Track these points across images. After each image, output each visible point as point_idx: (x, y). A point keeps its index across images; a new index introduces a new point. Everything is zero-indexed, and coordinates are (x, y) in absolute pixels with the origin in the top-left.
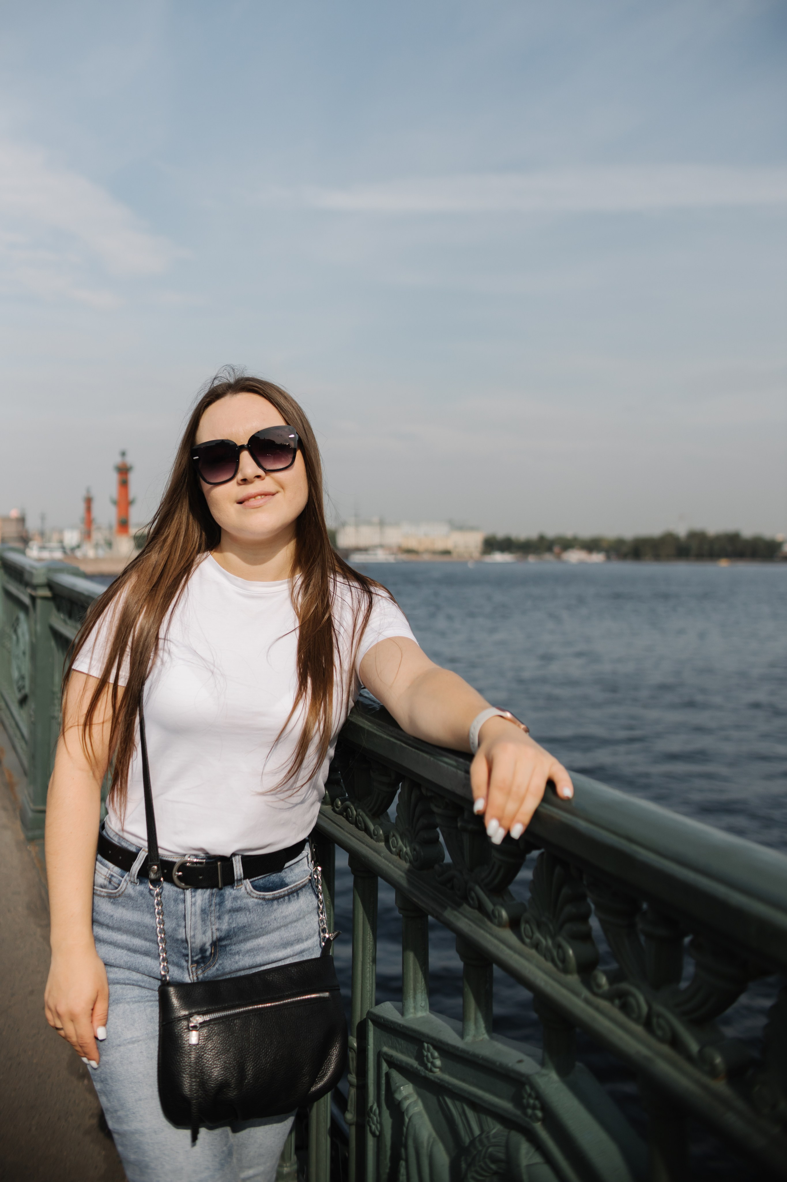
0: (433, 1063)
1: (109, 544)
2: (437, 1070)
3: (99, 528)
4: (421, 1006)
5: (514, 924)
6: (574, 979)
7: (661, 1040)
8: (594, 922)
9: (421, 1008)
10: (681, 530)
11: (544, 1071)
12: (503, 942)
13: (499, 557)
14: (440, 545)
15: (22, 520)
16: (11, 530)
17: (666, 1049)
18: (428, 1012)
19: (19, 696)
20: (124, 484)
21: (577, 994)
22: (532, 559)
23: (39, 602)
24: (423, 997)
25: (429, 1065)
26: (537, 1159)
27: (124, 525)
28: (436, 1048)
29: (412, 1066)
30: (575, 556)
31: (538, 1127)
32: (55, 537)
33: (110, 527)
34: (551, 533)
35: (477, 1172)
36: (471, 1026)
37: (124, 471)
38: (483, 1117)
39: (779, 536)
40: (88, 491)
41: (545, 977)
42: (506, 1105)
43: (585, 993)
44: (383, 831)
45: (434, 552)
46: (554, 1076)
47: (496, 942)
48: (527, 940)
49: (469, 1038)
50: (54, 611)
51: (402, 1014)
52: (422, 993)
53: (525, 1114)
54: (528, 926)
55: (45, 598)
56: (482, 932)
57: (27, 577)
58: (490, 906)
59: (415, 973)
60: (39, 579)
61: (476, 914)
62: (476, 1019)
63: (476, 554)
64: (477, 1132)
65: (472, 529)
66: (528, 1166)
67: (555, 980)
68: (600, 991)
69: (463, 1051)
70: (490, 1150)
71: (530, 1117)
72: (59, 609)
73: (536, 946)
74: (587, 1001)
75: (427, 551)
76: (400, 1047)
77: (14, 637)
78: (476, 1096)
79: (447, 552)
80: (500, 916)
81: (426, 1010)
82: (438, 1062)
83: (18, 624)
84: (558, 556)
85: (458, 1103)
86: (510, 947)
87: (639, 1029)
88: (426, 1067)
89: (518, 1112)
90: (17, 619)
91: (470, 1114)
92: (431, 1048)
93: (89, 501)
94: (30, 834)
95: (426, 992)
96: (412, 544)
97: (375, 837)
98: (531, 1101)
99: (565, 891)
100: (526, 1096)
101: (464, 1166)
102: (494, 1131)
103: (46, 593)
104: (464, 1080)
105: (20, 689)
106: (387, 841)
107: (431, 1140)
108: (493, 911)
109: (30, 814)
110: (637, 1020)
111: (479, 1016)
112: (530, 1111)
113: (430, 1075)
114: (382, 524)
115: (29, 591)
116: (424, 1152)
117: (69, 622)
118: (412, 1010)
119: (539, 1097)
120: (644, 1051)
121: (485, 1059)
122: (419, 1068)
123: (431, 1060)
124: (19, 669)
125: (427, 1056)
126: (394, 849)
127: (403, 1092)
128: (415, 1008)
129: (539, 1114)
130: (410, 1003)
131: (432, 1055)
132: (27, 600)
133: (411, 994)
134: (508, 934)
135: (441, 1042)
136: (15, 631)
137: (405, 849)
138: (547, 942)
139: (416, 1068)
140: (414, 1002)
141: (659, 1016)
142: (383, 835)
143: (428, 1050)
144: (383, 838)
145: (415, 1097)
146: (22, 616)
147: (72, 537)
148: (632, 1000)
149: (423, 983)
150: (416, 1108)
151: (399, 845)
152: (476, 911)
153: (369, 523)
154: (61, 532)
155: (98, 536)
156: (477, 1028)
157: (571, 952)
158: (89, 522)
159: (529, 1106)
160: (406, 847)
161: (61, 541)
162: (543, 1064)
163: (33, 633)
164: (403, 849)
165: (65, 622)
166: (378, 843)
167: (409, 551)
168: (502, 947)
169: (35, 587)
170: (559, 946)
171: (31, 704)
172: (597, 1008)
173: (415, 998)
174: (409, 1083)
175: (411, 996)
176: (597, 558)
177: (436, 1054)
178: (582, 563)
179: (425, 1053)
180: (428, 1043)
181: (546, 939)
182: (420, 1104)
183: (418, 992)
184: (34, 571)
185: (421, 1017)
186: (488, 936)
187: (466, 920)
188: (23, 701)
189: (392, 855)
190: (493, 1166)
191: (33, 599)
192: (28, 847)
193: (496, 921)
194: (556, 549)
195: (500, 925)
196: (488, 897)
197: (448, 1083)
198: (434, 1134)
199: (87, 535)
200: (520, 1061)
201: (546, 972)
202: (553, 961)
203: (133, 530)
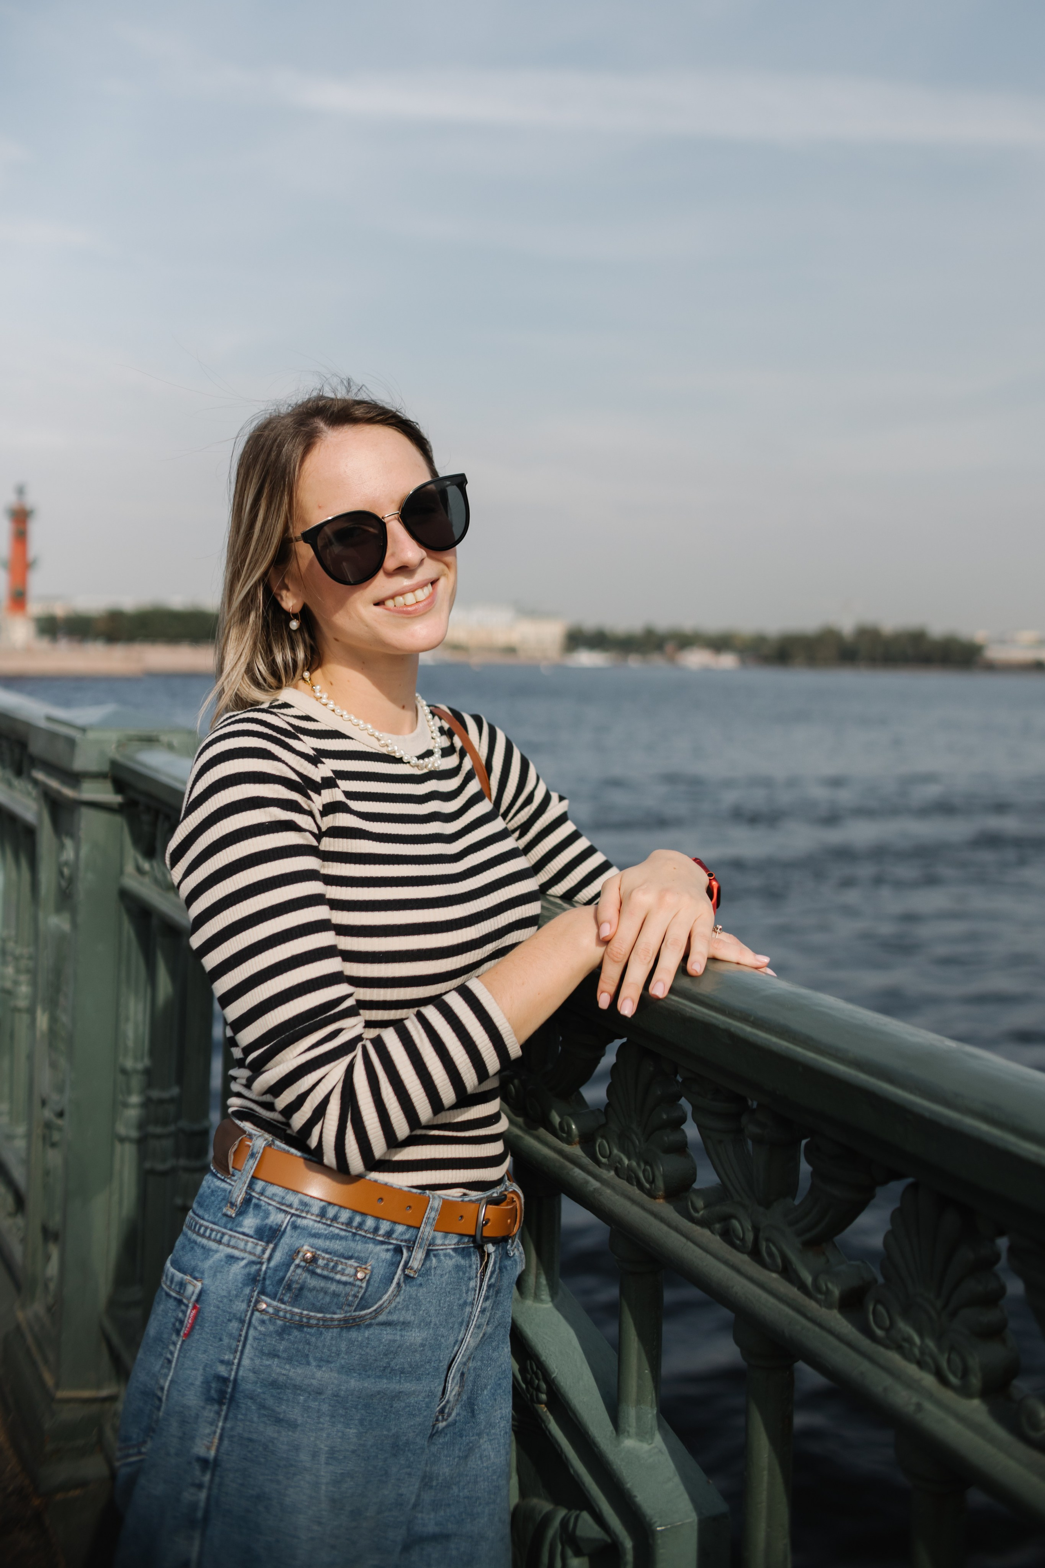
5: (587, 1140)
8: (691, 1131)
10: (844, 624)
13: (587, 659)
14: (501, 639)
20: (21, 536)
22: (634, 662)
27: (19, 599)
30: (696, 659)
37: (20, 517)
39: (980, 637)
45: (492, 649)
63: (554, 652)
65: (550, 615)
75: (482, 648)
79: (511, 650)
84: (672, 660)
176: (728, 661)
178: (705, 668)
193: (562, 1136)
194: (669, 647)
203: (35, 608)
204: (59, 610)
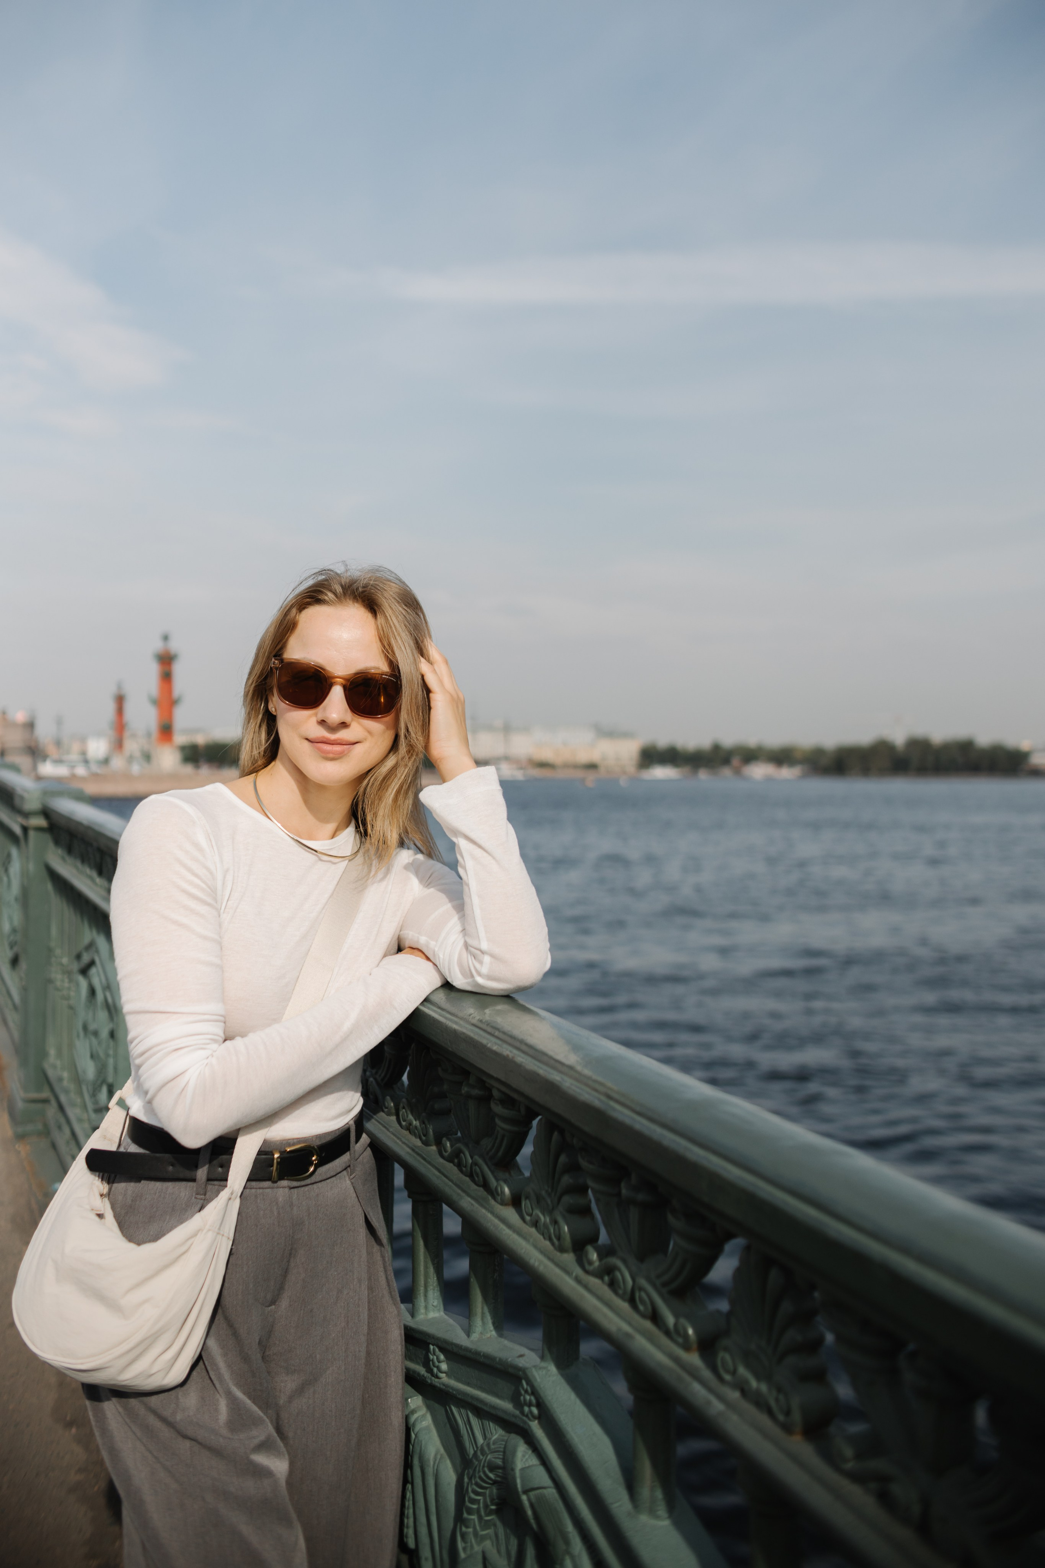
0: (438, 1368)
1: (147, 757)
2: (443, 1375)
3: (134, 736)
4: (433, 1306)
5: (516, 1202)
6: (569, 1258)
7: (644, 1316)
9: (433, 1307)
10: (899, 737)
11: (543, 1364)
12: (503, 1220)
13: (661, 773)
14: (584, 757)
15: (30, 726)
16: (14, 739)
17: (648, 1324)
18: (442, 1313)
19: (10, 954)
20: (167, 677)
21: (568, 1272)
22: (703, 775)
23: (32, 834)
24: (435, 1294)
25: (435, 1370)
26: (534, 1461)
27: (166, 731)
28: (442, 1350)
29: (419, 1374)
30: (759, 771)
31: (536, 1428)
32: (76, 747)
33: (149, 735)
34: (729, 739)
35: (477, 1484)
36: (478, 1322)
37: (166, 660)
38: (486, 1423)
39: (1025, 745)
40: (119, 686)
41: (541, 1257)
42: (506, 1405)
43: (578, 1271)
44: (394, 1104)
45: (576, 766)
46: (553, 1369)
47: (496, 1221)
48: (528, 1218)
49: (475, 1336)
50: (51, 845)
51: (413, 1315)
52: (434, 1290)
53: (522, 1413)
54: (528, 1201)
55: (39, 829)
56: (484, 1211)
57: (17, 802)
58: (493, 1182)
59: (426, 1267)
60: (32, 804)
61: (481, 1191)
62: (483, 1313)
63: (631, 768)
64: (480, 1440)
65: (626, 735)
66: (522, 1469)
67: (550, 1259)
68: (591, 1268)
69: (467, 1349)
70: (489, 1457)
71: (527, 1416)
72: (57, 842)
73: (535, 1224)
74: (578, 1280)
75: (567, 766)
76: (409, 1353)
77: (5, 879)
78: (478, 1399)
79: (592, 767)
80: (503, 1192)
81: (439, 1310)
82: (444, 1366)
83: (9, 862)
84: (738, 772)
85: (462, 1411)
86: (509, 1226)
87: (625, 1306)
88: (432, 1374)
89: (517, 1412)
90: (9, 856)
91: (474, 1421)
92: (437, 1350)
93: (120, 700)
94: (20, 1130)
95: (439, 1289)
96: (547, 755)
97: (386, 1110)
98: (528, 1397)
99: (563, 1159)
100: (523, 1392)
101: (466, 1480)
102: (495, 1437)
103: (41, 822)
104: (468, 1384)
105: (12, 945)
106: (397, 1115)
107: (439, 1457)
108: (496, 1188)
109: (20, 1105)
110: (622, 1297)
111: (486, 1309)
112: (526, 1409)
113: (436, 1381)
114: (507, 729)
115: (20, 819)
116: (430, 1471)
117: (67, 858)
118: (422, 1310)
119: (534, 1392)
120: (626, 1328)
121: (487, 1356)
122: (426, 1375)
123: (437, 1363)
124: (11, 919)
125: (433, 1360)
126: (404, 1123)
127: (411, 1405)
128: (426, 1308)
129: (535, 1411)
130: (421, 1301)
131: (438, 1358)
132: (17, 830)
133: (421, 1291)
134: (510, 1213)
135: (446, 1342)
136: (6, 870)
137: (414, 1122)
138: (544, 1219)
139: (423, 1376)
140: (425, 1301)
141: (641, 1289)
142: (393, 1108)
143: (434, 1354)
144: (393, 1111)
145: (423, 1411)
146: (14, 852)
147: (98, 747)
148: (618, 1274)
149: (435, 1279)
150: (424, 1423)
151: (408, 1118)
152: (481, 1189)
153: (490, 728)
154: (83, 740)
155: (132, 746)
156: (484, 1323)
157: (566, 1228)
158: (120, 727)
159: (525, 1404)
160: (416, 1121)
161: (84, 753)
162: (542, 1358)
163: (24, 873)
164: (413, 1122)
165: (63, 859)
166: (389, 1117)
167: (543, 765)
168: (502, 1226)
169: (26, 815)
170: (555, 1222)
171: (23, 965)
172: (586, 1287)
173: (426, 1296)
174: (418, 1394)
175: (422, 1294)
176: (787, 773)
177: (442, 1357)
178: (769, 779)
179: (431, 1357)
180: (433, 1345)
181: (544, 1217)
182: (429, 1417)
183: (429, 1289)
184: (26, 795)
185: (433, 1318)
186: (489, 1215)
187: (469, 1199)
188: (15, 962)
189: (402, 1130)
190: (491, 1476)
191: (25, 829)
192: (17, 1146)
193: (499, 1198)
194: (736, 761)
195: (503, 1203)
196: (492, 1172)
197: (452, 1388)
198: (442, 1450)
199: (119, 744)
200: (521, 1356)
201: (542, 1252)
202: (550, 1240)
203: (180, 739)
204: (200, 740)
